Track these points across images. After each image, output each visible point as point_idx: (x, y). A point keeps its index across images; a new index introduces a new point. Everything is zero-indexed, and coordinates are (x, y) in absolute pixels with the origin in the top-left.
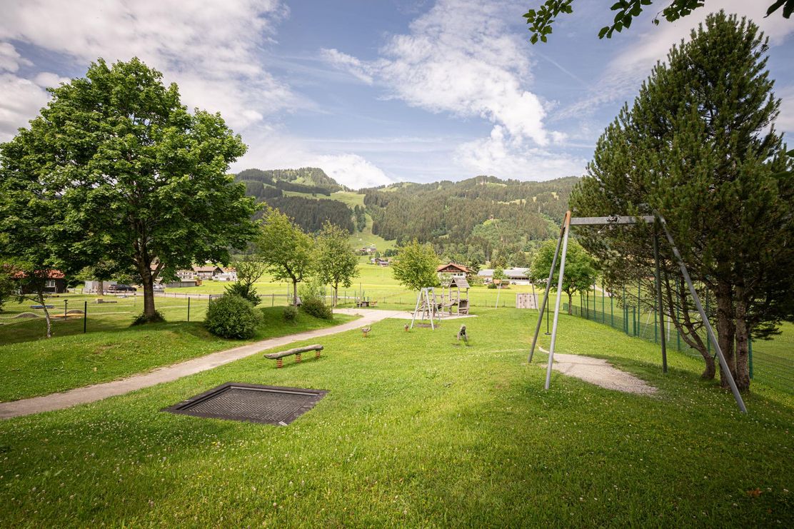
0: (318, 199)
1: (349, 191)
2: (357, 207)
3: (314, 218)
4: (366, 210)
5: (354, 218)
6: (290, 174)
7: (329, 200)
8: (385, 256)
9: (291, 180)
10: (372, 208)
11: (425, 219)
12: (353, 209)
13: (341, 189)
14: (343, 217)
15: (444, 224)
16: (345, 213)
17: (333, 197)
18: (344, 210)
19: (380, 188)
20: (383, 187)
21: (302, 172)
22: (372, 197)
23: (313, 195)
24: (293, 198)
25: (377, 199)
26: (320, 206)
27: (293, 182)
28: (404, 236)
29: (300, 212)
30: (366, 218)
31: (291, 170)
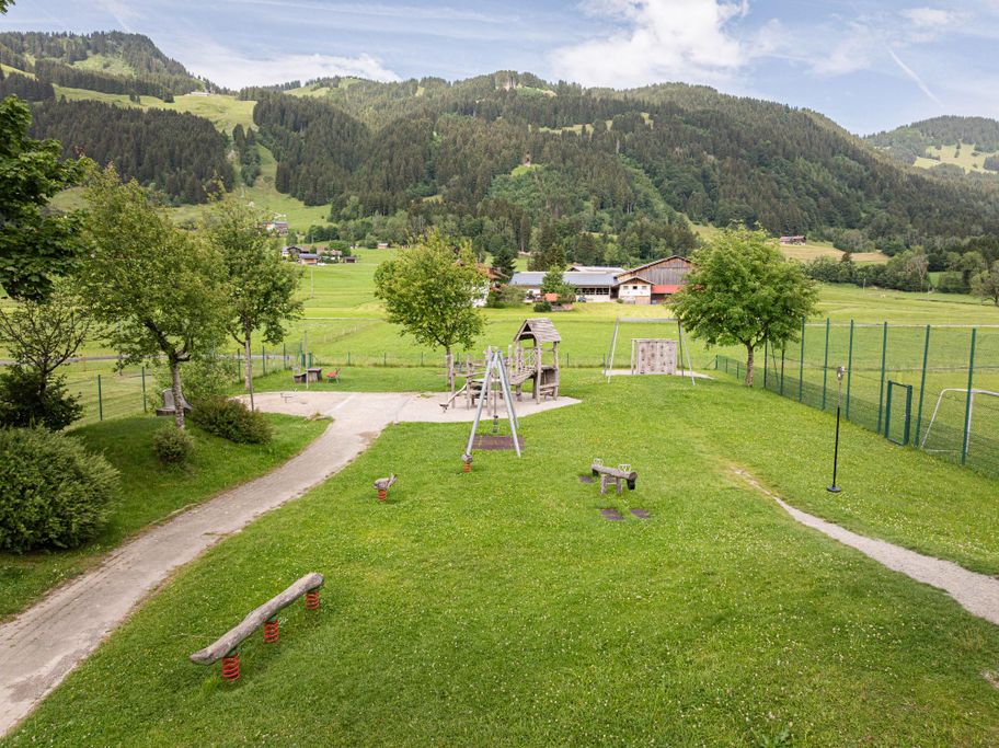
0: (145, 110)
1: (218, 91)
2: (238, 129)
3: (139, 152)
4: (260, 137)
5: (232, 155)
6: (69, 44)
7: (173, 113)
8: (308, 240)
9: (73, 59)
10: (274, 135)
11: (391, 161)
12: (230, 133)
13: (198, 87)
14: (208, 152)
15: (432, 173)
16: (212, 143)
17: (181, 104)
18: (209, 136)
19: (288, 86)
20: (296, 85)
21: (98, 43)
22: (275, 109)
23: (132, 99)
24: (81, 104)
25: (283, 112)
26: (151, 126)
27: (79, 65)
28: (348, 197)
29: (103, 140)
30: (261, 154)
31: (72, 36)
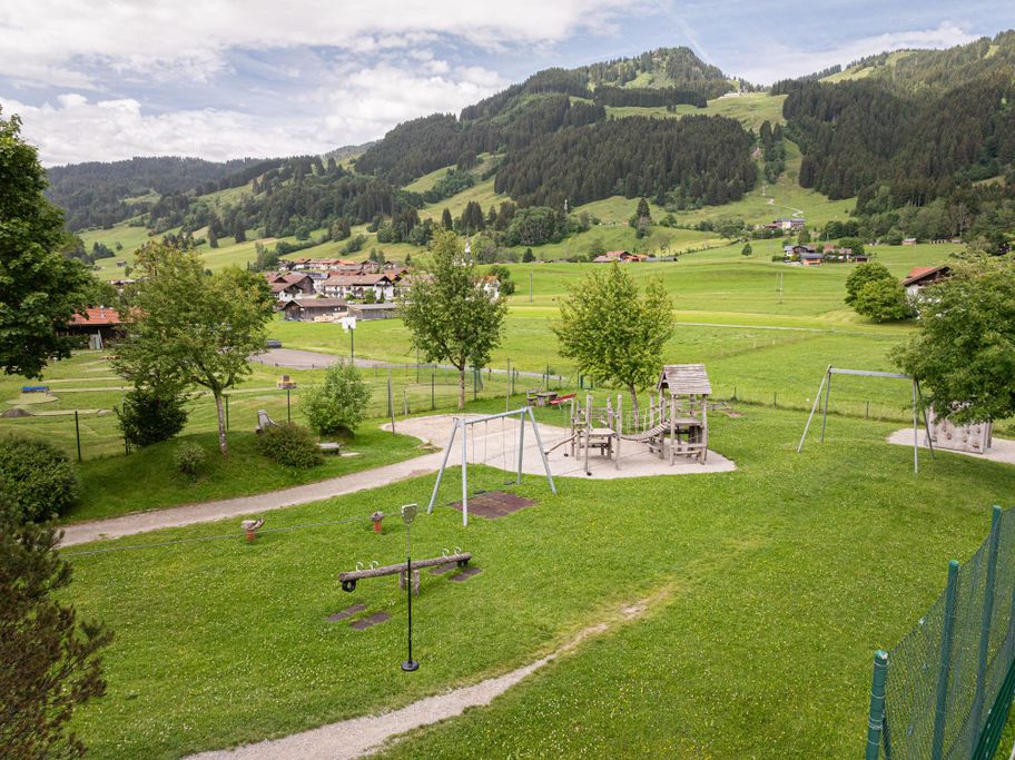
0: (679, 118)
1: (751, 89)
2: (766, 125)
3: (669, 159)
4: (788, 131)
5: (757, 153)
6: (623, 69)
7: (704, 118)
8: (823, 238)
9: (625, 80)
10: (804, 127)
11: (938, 141)
12: (756, 131)
13: (732, 89)
14: (733, 152)
15: (993, 151)
16: (738, 143)
17: (714, 108)
18: (734, 136)
19: (827, 73)
20: (837, 69)
21: (646, 63)
22: (803, 98)
23: (669, 109)
24: (625, 121)
25: (815, 102)
26: (682, 134)
27: (629, 85)
28: (877, 188)
29: (639, 151)
30: (787, 149)
31: (626, 60)
